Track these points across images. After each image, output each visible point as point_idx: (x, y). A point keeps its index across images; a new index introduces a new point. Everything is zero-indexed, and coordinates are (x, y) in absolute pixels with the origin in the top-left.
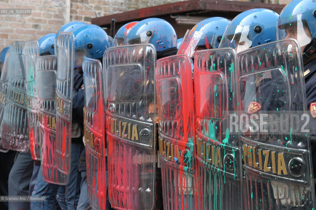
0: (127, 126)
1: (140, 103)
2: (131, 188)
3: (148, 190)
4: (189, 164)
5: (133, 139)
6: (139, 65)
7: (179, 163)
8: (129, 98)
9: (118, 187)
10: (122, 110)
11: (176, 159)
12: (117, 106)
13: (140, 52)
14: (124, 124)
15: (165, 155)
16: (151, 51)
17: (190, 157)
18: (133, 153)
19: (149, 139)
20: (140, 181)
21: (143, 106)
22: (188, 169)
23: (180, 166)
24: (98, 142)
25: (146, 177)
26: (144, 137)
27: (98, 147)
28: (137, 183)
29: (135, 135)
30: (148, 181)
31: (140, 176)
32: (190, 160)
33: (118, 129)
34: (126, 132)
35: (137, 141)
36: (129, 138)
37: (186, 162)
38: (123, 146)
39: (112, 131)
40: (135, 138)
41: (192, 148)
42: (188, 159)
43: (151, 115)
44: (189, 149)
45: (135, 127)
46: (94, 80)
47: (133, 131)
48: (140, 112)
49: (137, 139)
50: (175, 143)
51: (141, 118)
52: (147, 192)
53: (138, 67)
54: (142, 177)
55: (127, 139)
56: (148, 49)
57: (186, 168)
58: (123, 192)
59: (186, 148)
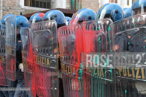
0: (44, 59)
1: (50, 48)
2: (47, 88)
3: (56, 89)
4: (81, 76)
5: (47, 65)
6: (49, 30)
7: (75, 76)
8: (44, 46)
9: (41, 87)
10: (41, 51)
11: (74, 74)
12: (39, 50)
13: (49, 24)
14: (43, 58)
15: (67, 72)
16: (54, 24)
17: (82, 73)
18: (48, 72)
19: (55, 65)
20: (51, 84)
21: (51, 49)
22: (81, 78)
23: (76, 77)
24: (30, 65)
25: (54, 82)
26: (53, 64)
27: (31, 67)
28: (50, 85)
29: (48, 63)
30: (55, 84)
31: (51, 82)
32: (81, 74)
33: (39, 60)
34: (44, 62)
35: (49, 66)
36: (45, 64)
37: (79, 75)
38: (42, 68)
39: (37, 61)
40: (48, 65)
41: (83, 68)
42: (80, 73)
43: (56, 54)
44: (81, 69)
45: (48, 60)
46: (27, 37)
47: (47, 61)
48: (50, 53)
49: (49, 65)
50: (73, 66)
51: (51, 55)
52: (55, 90)
53: (48, 32)
54: (53, 83)
55: (44, 65)
56: (53, 23)
57: (79, 78)
58: (43, 90)
59: (79, 68)
